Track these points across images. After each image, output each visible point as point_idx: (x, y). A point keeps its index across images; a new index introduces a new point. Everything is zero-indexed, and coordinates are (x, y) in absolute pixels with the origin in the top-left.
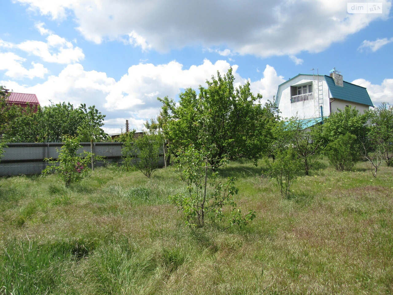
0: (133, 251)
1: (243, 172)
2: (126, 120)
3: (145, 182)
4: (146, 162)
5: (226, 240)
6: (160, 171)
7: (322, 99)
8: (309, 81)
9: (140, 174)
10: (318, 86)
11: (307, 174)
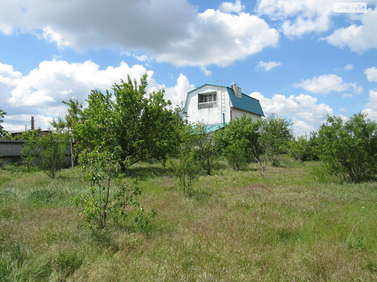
0: (26, 258)
1: (151, 172)
2: (32, 117)
3: (48, 183)
4: (51, 162)
5: (127, 239)
6: (66, 172)
7: (224, 107)
8: (214, 91)
9: (43, 175)
10: (222, 96)
11: (209, 173)
